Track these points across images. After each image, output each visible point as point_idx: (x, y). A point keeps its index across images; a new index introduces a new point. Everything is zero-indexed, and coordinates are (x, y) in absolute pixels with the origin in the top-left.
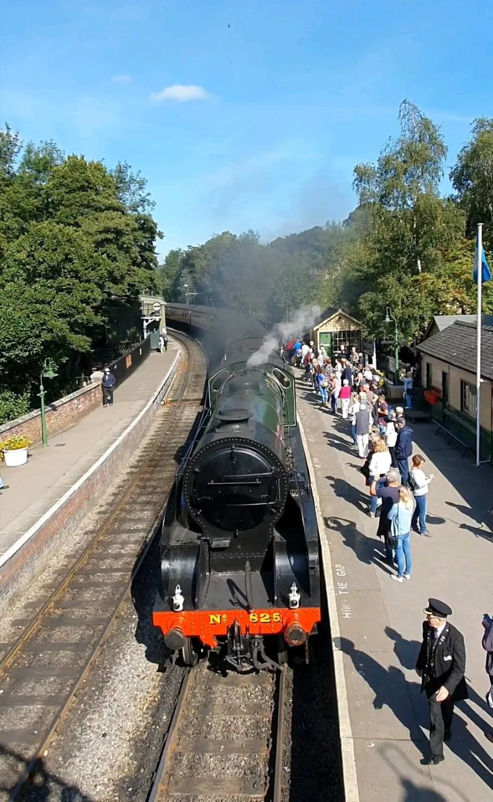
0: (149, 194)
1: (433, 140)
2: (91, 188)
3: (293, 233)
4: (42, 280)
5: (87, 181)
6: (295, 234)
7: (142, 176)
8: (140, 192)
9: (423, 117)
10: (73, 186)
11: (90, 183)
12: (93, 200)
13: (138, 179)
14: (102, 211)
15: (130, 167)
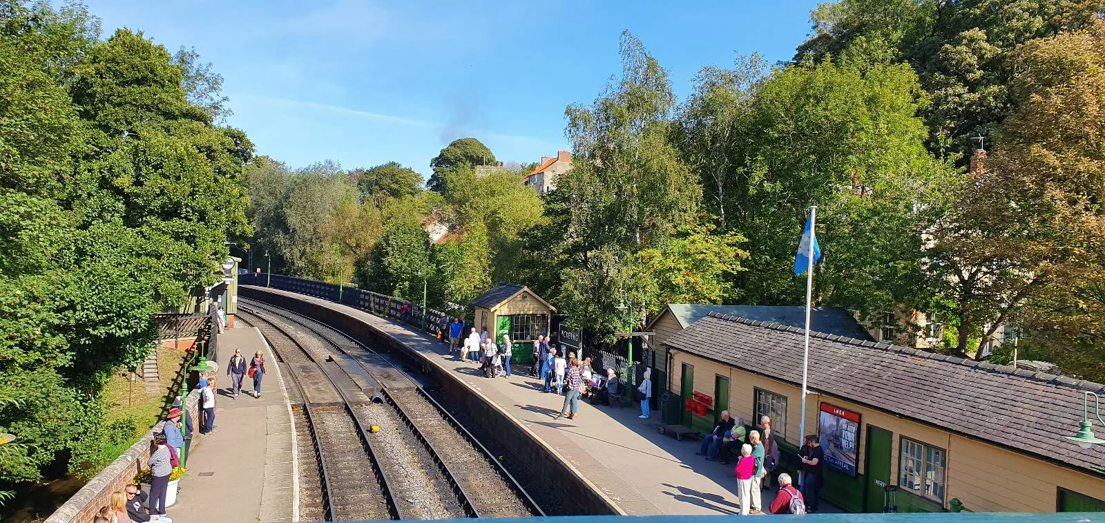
0: (225, 99)
1: (661, 86)
2: (155, 82)
3: (359, 168)
4: (153, 220)
5: (152, 72)
6: (361, 170)
7: (214, 70)
8: (213, 94)
9: (648, 56)
10: (129, 75)
11: (155, 75)
12: (161, 101)
13: (208, 75)
14: (174, 118)
15: (197, 56)
